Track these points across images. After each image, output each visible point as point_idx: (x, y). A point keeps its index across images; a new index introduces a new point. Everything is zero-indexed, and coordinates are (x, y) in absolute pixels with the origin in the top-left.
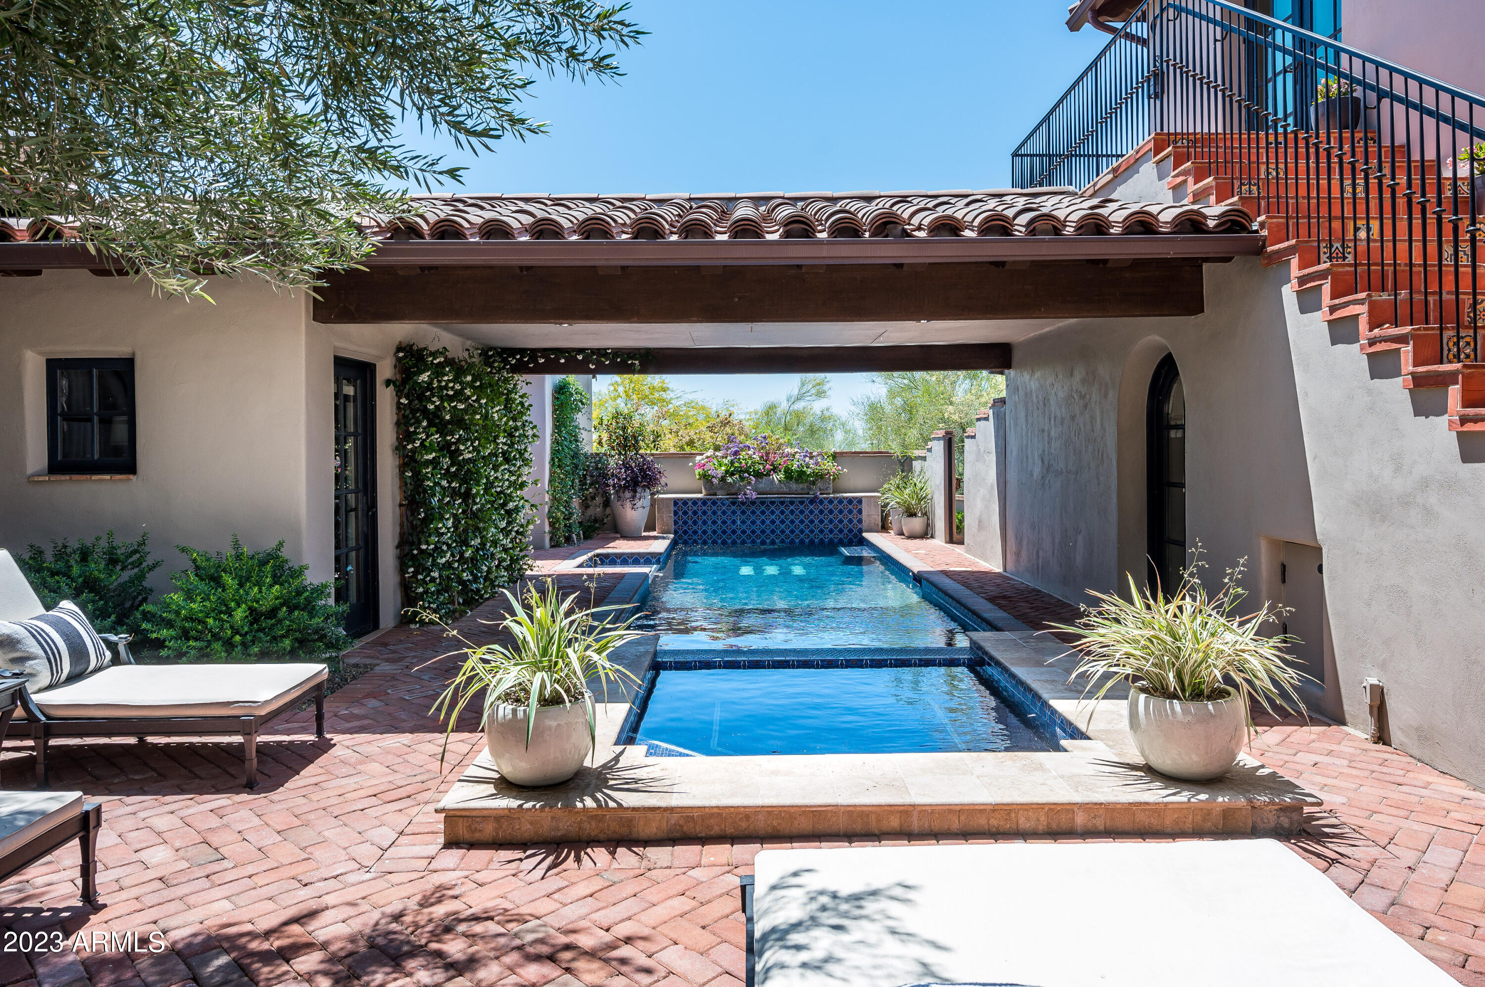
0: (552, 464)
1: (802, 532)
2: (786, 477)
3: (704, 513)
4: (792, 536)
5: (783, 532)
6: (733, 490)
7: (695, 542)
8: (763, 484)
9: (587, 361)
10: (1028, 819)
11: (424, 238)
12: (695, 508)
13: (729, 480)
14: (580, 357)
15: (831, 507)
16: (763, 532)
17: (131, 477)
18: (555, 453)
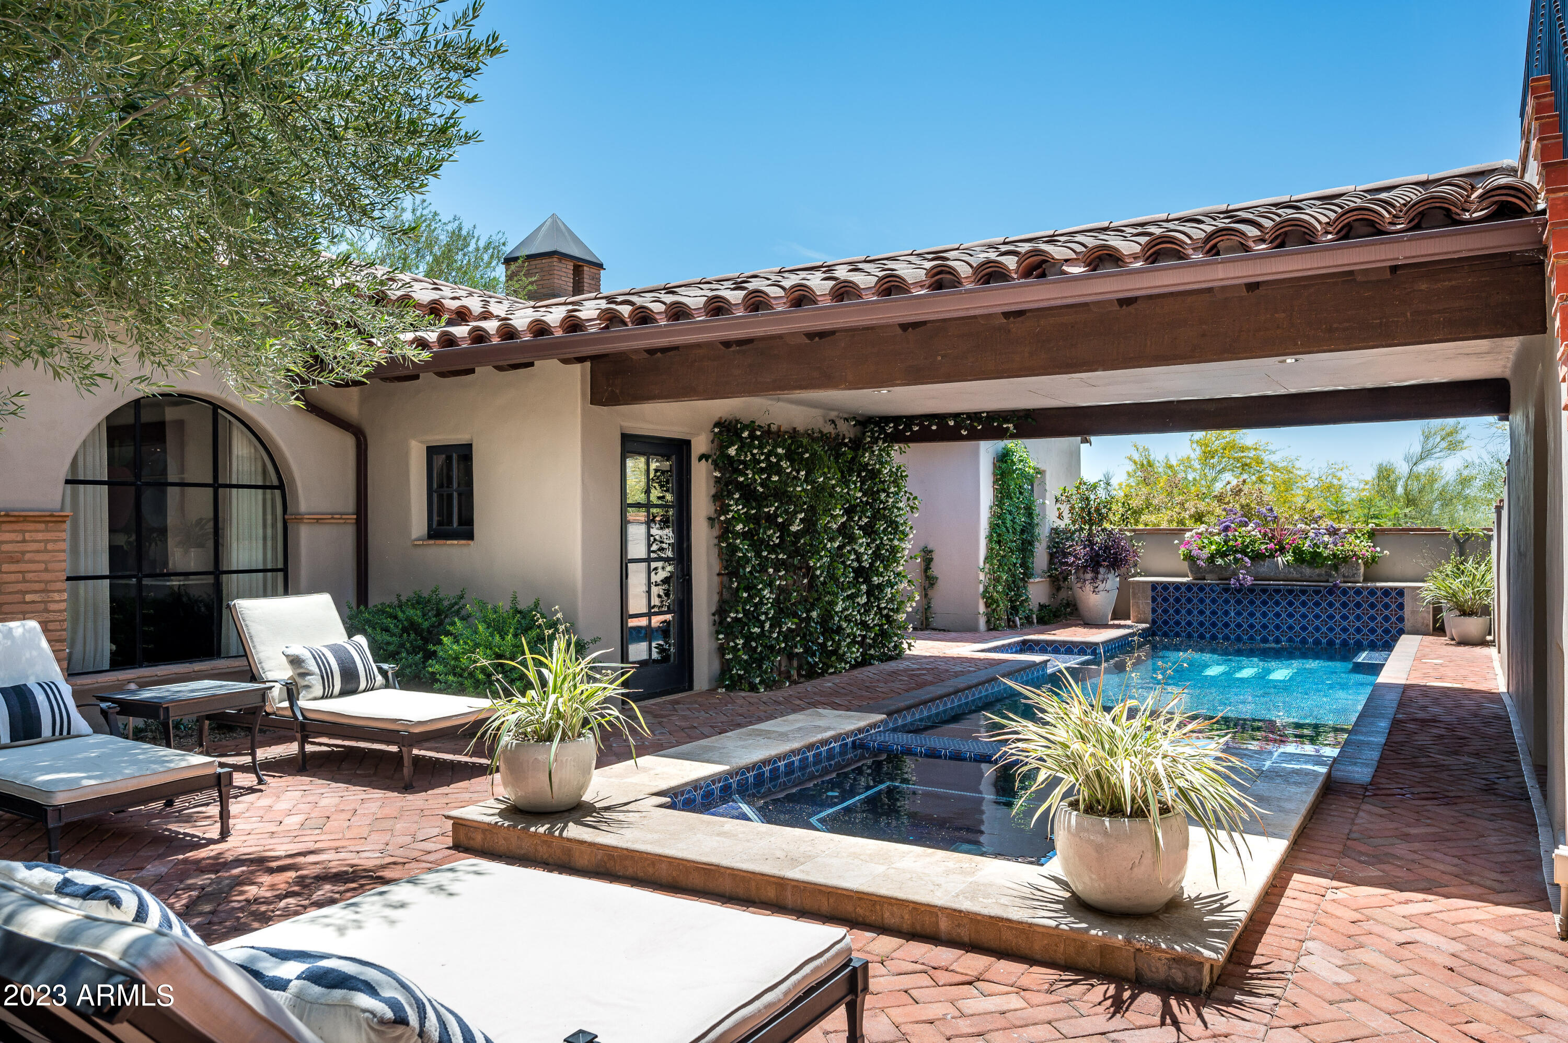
0: (990, 538)
1: (1317, 629)
2: (1296, 560)
3: (1189, 600)
4: (1304, 634)
5: (1291, 628)
6: (1227, 574)
7: (1177, 635)
8: (1264, 567)
9: (958, 427)
10: (892, 914)
11: (627, 325)
12: (1177, 594)
13: (1219, 561)
14: (951, 423)
15: (1358, 599)
16: (1265, 627)
17: (470, 542)
18: (994, 527)
